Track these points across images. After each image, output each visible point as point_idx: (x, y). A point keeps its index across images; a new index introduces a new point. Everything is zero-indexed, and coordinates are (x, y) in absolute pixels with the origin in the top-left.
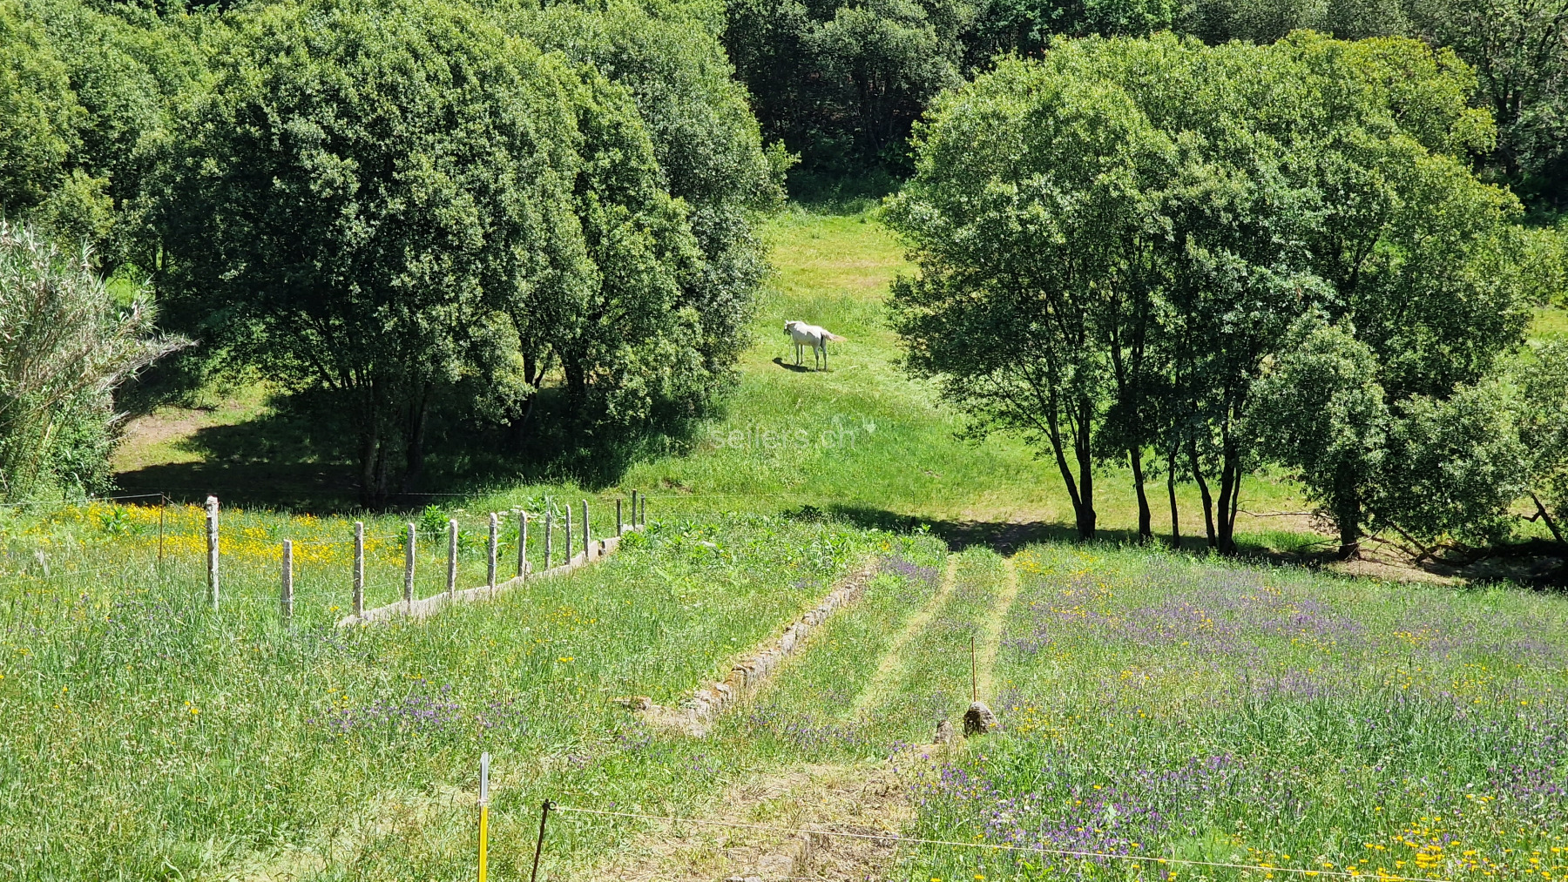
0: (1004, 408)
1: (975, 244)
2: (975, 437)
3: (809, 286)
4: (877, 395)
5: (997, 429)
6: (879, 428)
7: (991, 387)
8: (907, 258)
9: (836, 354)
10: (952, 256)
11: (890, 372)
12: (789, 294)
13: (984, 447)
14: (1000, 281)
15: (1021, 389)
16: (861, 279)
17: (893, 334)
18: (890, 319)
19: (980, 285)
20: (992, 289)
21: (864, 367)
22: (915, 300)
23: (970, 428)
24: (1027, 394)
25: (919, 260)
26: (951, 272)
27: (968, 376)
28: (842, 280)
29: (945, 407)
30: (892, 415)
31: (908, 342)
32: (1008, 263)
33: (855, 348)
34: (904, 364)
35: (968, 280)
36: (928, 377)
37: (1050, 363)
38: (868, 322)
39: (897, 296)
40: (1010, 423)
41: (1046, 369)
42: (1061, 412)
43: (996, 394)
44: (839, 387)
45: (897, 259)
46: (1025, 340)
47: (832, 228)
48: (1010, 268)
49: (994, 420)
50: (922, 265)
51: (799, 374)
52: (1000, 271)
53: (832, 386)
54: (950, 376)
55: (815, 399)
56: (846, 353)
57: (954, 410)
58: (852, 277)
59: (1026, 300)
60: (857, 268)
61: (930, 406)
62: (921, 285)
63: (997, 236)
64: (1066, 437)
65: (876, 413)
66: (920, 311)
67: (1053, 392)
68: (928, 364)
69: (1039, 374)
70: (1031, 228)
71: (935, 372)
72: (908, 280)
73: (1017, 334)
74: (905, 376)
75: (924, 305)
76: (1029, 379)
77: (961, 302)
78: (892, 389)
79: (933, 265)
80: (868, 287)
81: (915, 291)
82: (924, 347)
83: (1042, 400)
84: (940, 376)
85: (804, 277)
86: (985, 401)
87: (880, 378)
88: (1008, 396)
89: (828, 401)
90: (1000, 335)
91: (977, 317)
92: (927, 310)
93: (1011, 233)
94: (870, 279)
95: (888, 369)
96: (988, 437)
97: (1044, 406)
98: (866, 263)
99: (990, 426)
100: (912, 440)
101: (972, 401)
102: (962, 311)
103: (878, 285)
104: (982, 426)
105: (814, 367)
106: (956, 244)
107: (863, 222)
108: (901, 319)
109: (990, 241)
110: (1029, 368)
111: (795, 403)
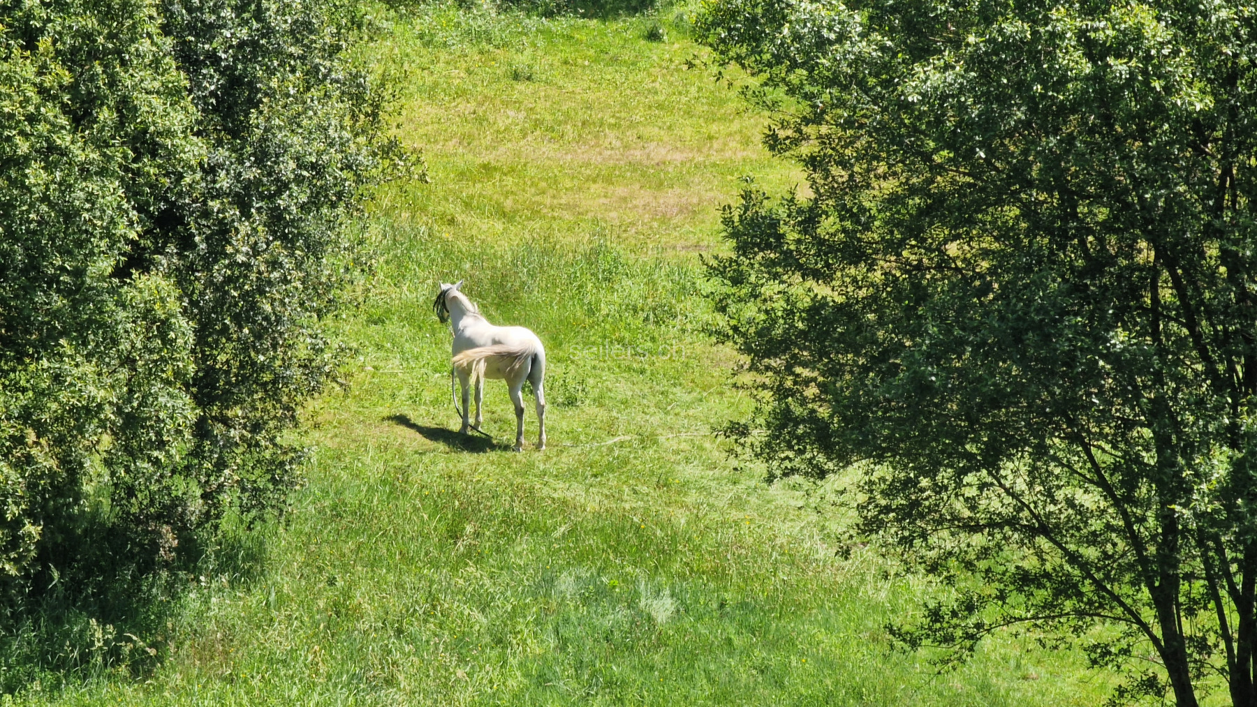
0: (1031, 564)
1: (962, 108)
2: (949, 639)
3: (502, 214)
4: (681, 519)
5: (1009, 620)
6: (683, 609)
7: (995, 503)
8: (773, 143)
9: (571, 402)
10: (897, 140)
11: (718, 456)
12: (447, 233)
13: (973, 668)
14: (1029, 211)
15: (1080, 510)
16: (645, 197)
17: (729, 352)
18: (723, 310)
19: (971, 222)
20: (1005, 233)
21: (647, 439)
22: (790, 261)
23: (935, 615)
24: (1096, 525)
25: (805, 149)
26: (890, 186)
27: (932, 474)
28: (594, 199)
29: (867, 554)
30: (719, 575)
31: (768, 378)
32: (1052, 162)
33: (623, 389)
34: (759, 435)
35: (936, 207)
36: (822, 474)
37: (1162, 442)
38: (662, 314)
39: (743, 249)
40: (1047, 605)
41: (1150, 458)
42: (1190, 577)
43: (1012, 522)
44: (575, 492)
45: (746, 142)
46: (1094, 375)
47: (567, 52)
48: (1055, 179)
49: (1002, 597)
50: (813, 162)
51: (468, 459)
52: (1029, 184)
53: (561, 490)
54: (884, 471)
55: (512, 526)
56: (599, 402)
57: (894, 565)
58: (620, 191)
59: (1097, 264)
60: (634, 166)
61: (826, 552)
62: (809, 219)
63: (1022, 87)
64: (1203, 646)
65: (676, 566)
66: (804, 290)
67: (1168, 521)
68: (822, 436)
69: (1131, 470)
70: (1119, 67)
71: (844, 460)
72: (774, 207)
73: (1070, 360)
74: (760, 467)
75: (816, 275)
76: (1101, 482)
77: (919, 267)
78: (721, 503)
79: (843, 163)
80: (664, 220)
81: (792, 236)
82: (811, 391)
83: (1136, 542)
84: (855, 473)
85: (488, 189)
86: (978, 540)
87: (690, 471)
88: (1044, 530)
89: (547, 533)
90: (1023, 362)
91: (961, 311)
92: (822, 290)
93: (1063, 81)
94: (671, 197)
95: (714, 449)
96: (987, 642)
97: (1143, 560)
98: (660, 153)
99: (990, 613)
100: (773, 645)
101: (943, 539)
102: (920, 294)
103: (692, 212)
104: (970, 608)
105: (508, 437)
106: (907, 107)
107: (653, 36)
108: (751, 311)
109: (1003, 100)
110: (1105, 454)
111: (454, 534)
